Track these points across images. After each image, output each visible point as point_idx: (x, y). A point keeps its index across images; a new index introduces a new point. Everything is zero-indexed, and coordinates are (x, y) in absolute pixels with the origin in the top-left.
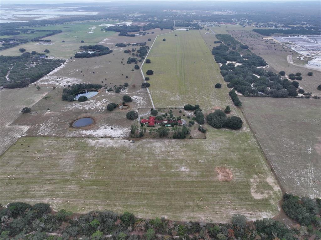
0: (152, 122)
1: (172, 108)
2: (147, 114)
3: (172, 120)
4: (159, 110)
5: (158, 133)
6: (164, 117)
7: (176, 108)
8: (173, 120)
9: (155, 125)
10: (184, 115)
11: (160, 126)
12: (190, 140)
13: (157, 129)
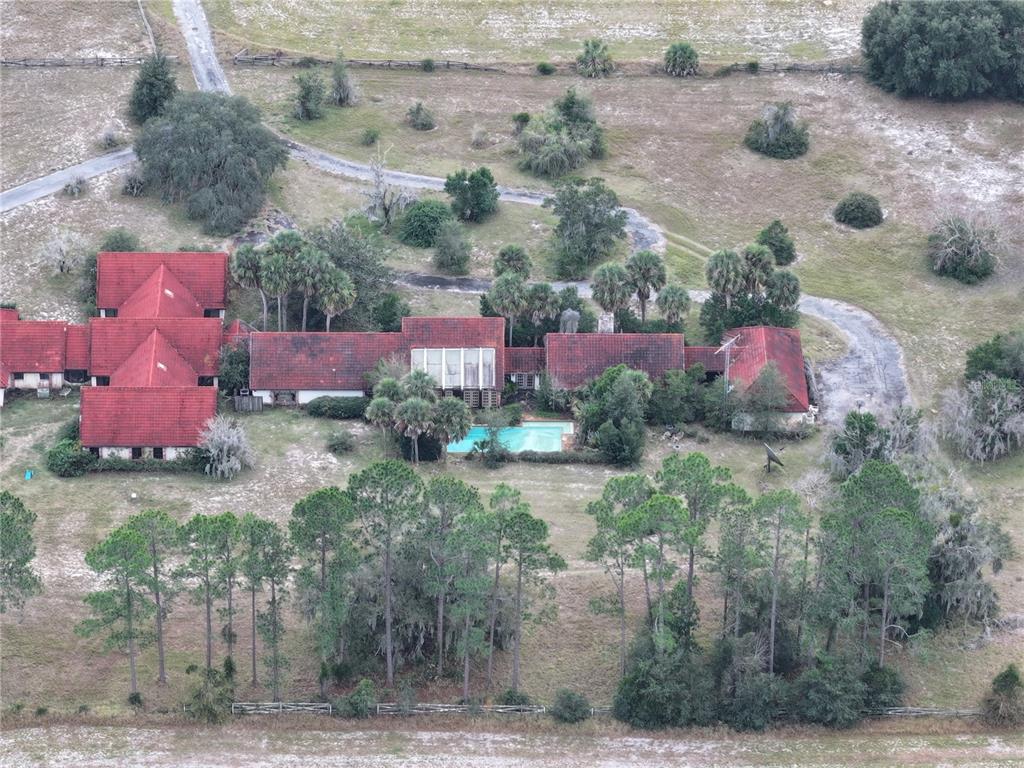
0: (151, 367)
1: (596, 63)
2: (39, 194)
3: (606, 322)
4: (307, 94)
5: (289, 618)
6: (421, 261)
7: (681, 64)
8: (625, 323)
9: (219, 431)
10: (859, 214)
11: (340, 448)
12: (996, 746)
13: (280, 514)
